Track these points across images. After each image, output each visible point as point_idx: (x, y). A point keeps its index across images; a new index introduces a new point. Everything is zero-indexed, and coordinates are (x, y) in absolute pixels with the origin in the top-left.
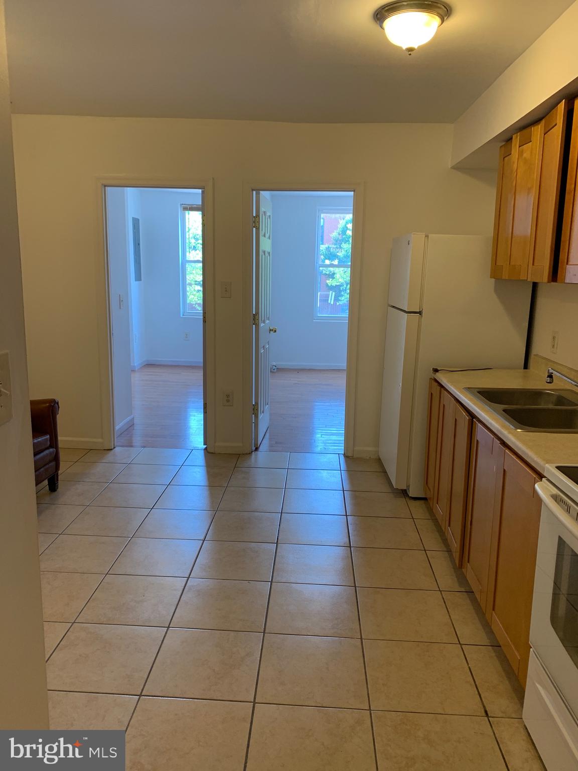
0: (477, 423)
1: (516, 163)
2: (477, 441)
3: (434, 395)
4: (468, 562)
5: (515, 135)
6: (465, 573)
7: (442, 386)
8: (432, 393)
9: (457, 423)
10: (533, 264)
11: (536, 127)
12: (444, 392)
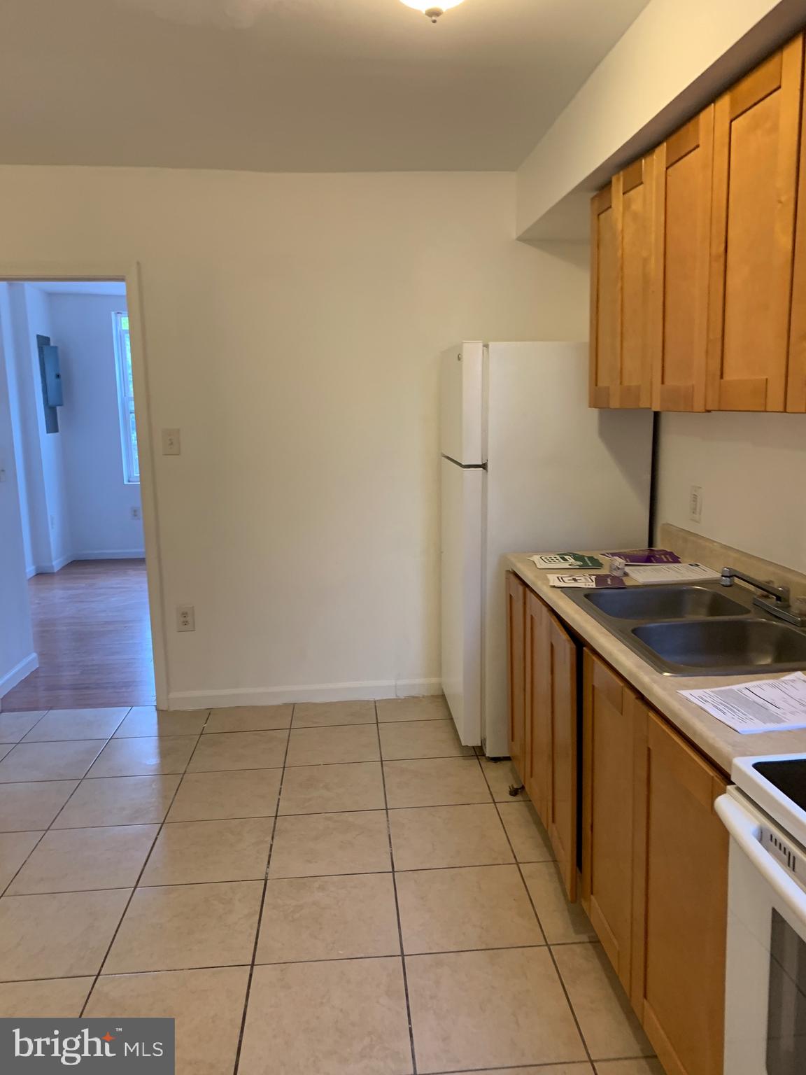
1: (620, 220)
5: (617, 175)
8: (511, 595)
10: (663, 382)
11: (649, 159)
12: (530, 595)
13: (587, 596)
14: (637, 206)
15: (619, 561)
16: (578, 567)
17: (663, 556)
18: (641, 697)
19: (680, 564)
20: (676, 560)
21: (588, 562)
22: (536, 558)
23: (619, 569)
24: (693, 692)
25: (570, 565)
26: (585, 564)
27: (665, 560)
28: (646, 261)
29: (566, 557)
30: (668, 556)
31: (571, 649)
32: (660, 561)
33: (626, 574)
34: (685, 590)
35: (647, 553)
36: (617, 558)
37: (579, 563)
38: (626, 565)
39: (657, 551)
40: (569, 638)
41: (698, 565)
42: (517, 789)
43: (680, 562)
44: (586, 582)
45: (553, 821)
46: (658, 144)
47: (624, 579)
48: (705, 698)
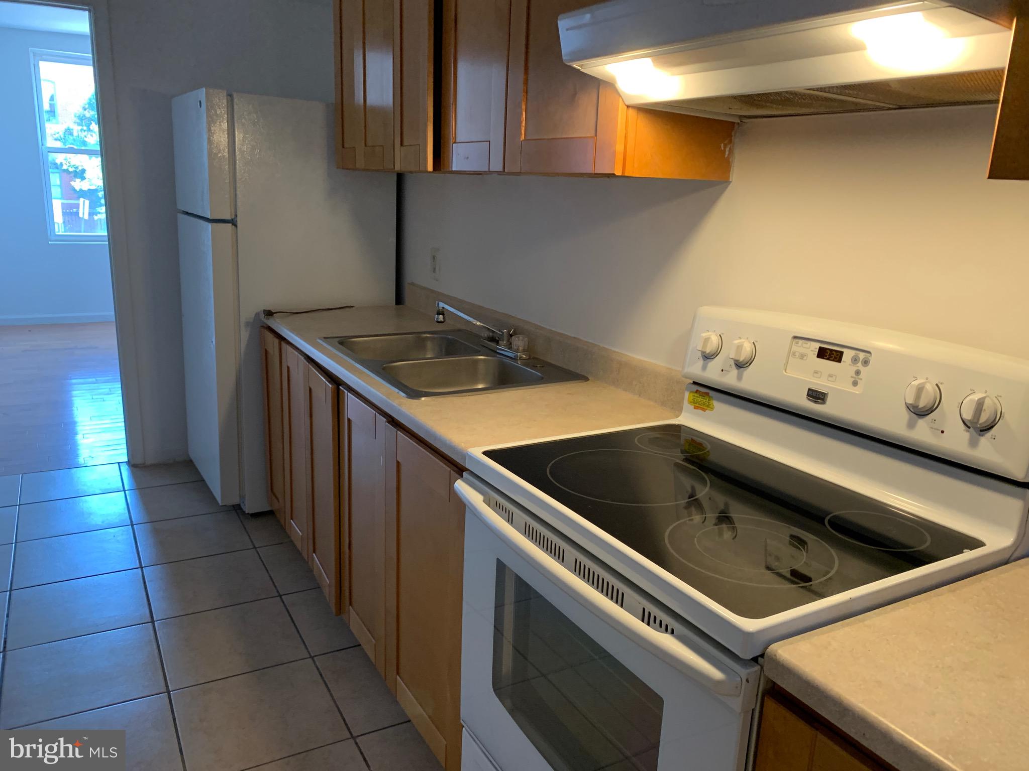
0: (346, 392)
2: (349, 420)
3: (271, 351)
4: (351, 604)
6: (347, 622)
7: (281, 338)
9: (314, 394)
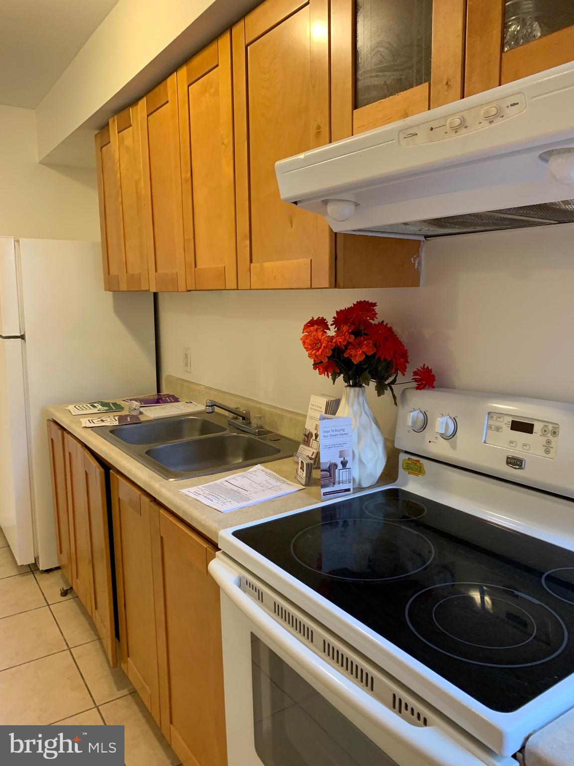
1: (117, 152)
2: (119, 498)
3: (55, 441)
4: (129, 656)
5: (112, 118)
6: (126, 672)
7: (63, 429)
8: (52, 439)
9: (89, 478)
10: (156, 272)
11: (134, 108)
12: (68, 437)
13: (112, 432)
14: (128, 142)
15: (135, 404)
16: (104, 411)
17: (167, 398)
18: (154, 500)
19: (178, 403)
20: (176, 400)
21: (113, 407)
22: (71, 407)
23: (135, 409)
24: (189, 489)
25: (98, 410)
26: (110, 408)
27: (169, 401)
28: (137, 182)
29: (95, 405)
30: (171, 398)
31: (100, 473)
32: (166, 402)
33: (141, 413)
34: (183, 420)
35: (156, 397)
36: (134, 402)
37: (106, 408)
38: (141, 407)
39: (163, 395)
40: (99, 465)
41: (191, 403)
42: (67, 590)
43: (179, 402)
44: (111, 421)
45: (96, 608)
46: (140, 98)
47: (140, 416)
48: (198, 492)
